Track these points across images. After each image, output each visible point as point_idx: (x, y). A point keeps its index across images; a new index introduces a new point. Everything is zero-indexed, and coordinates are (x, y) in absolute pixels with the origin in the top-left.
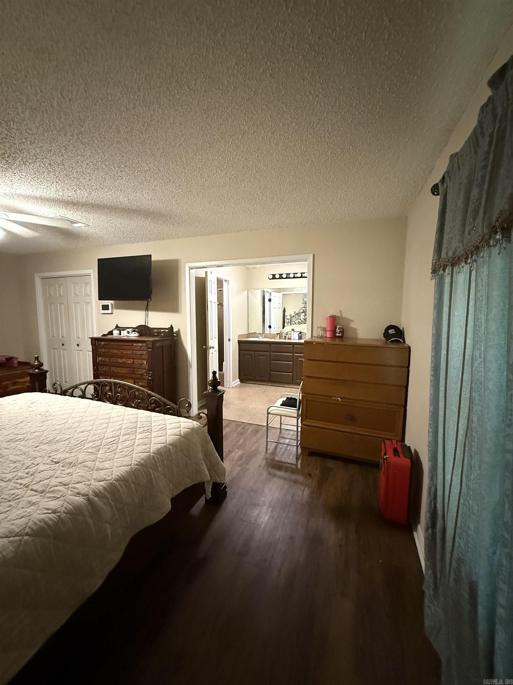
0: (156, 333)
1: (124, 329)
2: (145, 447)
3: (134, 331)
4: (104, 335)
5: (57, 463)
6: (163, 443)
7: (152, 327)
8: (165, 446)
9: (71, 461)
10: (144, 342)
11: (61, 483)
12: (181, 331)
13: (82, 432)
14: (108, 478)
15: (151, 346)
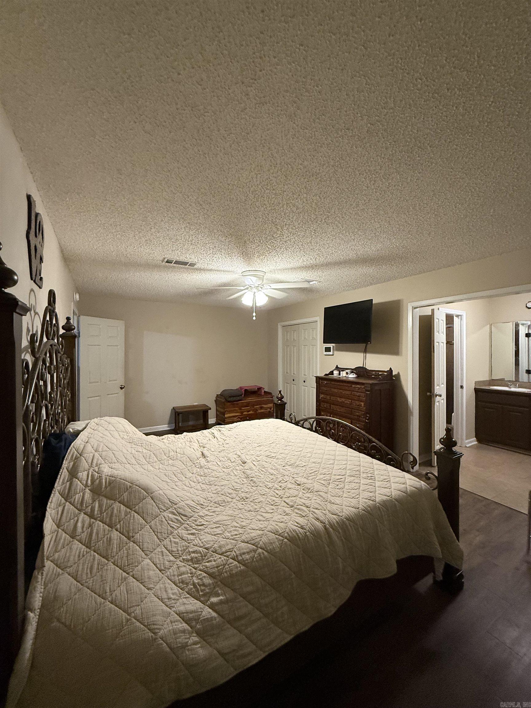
0: (373, 375)
1: (343, 370)
2: (371, 494)
3: (352, 372)
4: (326, 375)
5: (299, 485)
6: (389, 496)
7: (369, 369)
8: (390, 500)
9: (309, 487)
10: (363, 384)
11: (304, 504)
12: (401, 374)
13: (314, 463)
14: (340, 514)
15: (369, 389)
